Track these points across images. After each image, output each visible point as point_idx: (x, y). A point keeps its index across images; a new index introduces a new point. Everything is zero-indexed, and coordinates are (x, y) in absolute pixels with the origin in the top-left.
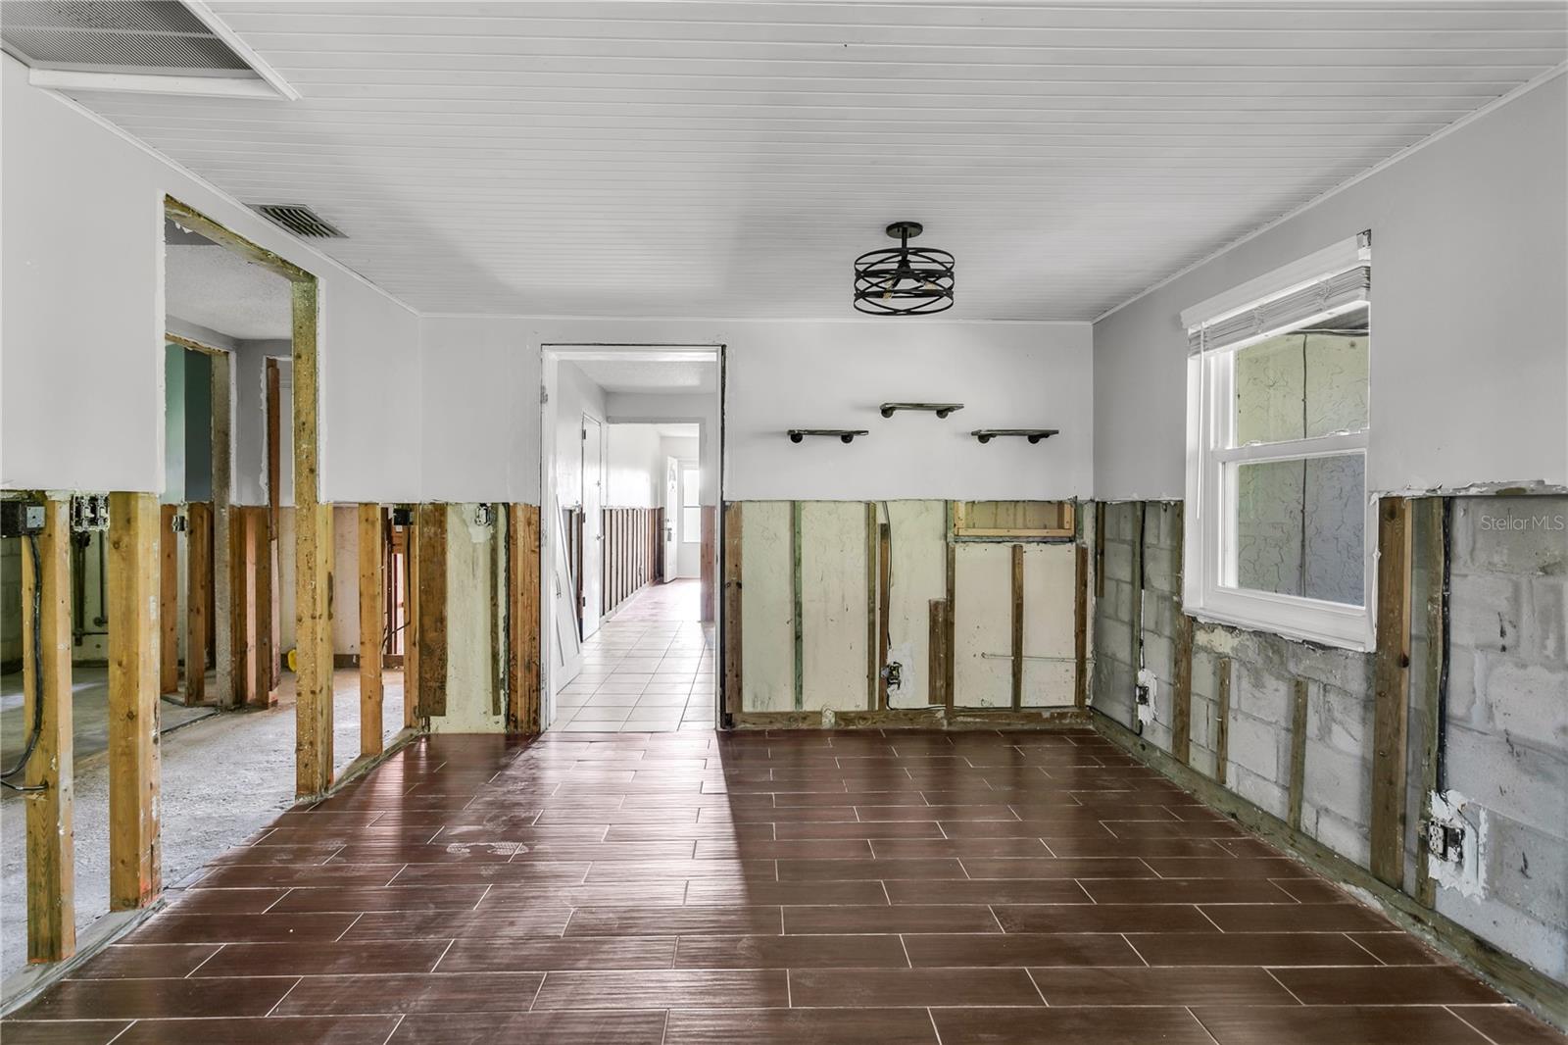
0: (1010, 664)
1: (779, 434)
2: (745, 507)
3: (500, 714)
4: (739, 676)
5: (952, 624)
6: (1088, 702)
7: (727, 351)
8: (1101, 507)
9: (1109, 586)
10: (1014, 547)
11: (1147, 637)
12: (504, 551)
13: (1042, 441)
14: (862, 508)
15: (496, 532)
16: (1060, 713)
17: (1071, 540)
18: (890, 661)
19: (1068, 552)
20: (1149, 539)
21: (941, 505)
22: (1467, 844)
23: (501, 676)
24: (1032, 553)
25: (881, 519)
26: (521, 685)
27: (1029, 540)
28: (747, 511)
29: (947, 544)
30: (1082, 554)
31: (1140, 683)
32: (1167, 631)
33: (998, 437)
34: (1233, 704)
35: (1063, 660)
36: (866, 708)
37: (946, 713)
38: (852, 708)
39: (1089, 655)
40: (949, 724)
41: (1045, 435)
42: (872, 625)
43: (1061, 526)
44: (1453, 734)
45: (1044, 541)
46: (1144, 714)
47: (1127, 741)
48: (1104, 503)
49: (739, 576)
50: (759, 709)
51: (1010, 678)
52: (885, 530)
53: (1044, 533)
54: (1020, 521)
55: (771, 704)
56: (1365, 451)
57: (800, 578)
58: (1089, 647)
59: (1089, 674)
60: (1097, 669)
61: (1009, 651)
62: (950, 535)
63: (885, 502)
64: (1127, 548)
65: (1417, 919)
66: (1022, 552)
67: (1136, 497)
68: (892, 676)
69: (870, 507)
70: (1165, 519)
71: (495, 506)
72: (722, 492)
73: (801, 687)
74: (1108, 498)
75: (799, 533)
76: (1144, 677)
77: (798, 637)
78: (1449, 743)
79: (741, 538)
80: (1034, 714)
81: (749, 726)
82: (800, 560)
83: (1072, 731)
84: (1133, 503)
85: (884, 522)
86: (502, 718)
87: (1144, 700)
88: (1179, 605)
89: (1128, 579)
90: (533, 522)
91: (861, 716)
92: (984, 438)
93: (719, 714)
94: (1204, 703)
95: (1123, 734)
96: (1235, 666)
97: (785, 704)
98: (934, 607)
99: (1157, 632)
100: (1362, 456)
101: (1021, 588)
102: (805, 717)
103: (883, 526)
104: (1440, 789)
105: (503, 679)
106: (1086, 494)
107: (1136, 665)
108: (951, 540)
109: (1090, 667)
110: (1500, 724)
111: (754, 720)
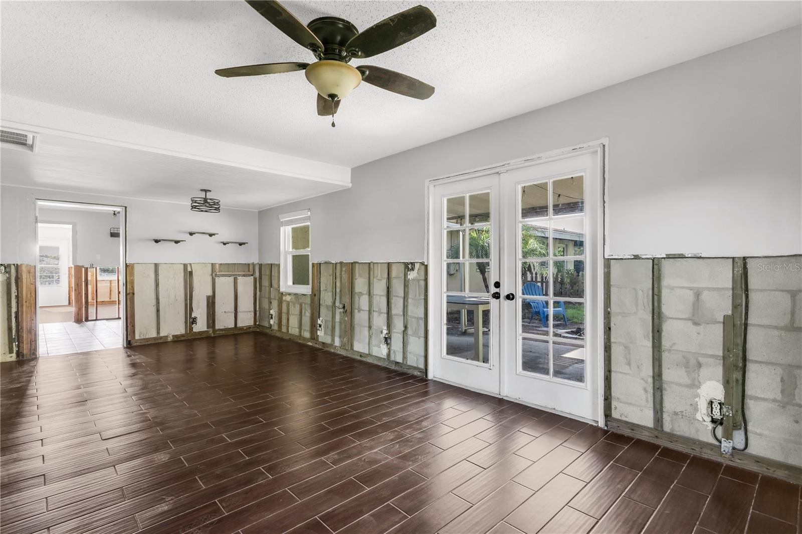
0: (234, 314)
1: (150, 240)
2: (135, 265)
3: (13, 353)
4: (133, 326)
5: (215, 303)
6: (257, 323)
7: (127, 208)
8: (261, 265)
9: (263, 288)
10: (235, 278)
11: (272, 301)
12: (14, 284)
13: (243, 246)
14: (182, 266)
15: (10, 276)
16: (249, 327)
17: (252, 275)
18: (193, 316)
19: (251, 279)
20: (273, 274)
21: (210, 265)
22: (322, 326)
23: (14, 337)
24: (240, 279)
25: (189, 269)
26: (26, 340)
27: (239, 275)
28: (136, 268)
29: (213, 277)
30: (255, 279)
31: (271, 313)
32: (277, 298)
33: (230, 244)
34: (290, 313)
35: (250, 312)
36: (184, 333)
37: (213, 331)
38: (179, 333)
39: (257, 309)
40: (214, 334)
41: (244, 244)
42: (186, 305)
43: (249, 271)
44: (321, 307)
45: (244, 276)
46: (272, 322)
47: (267, 331)
48: (261, 264)
49: (133, 290)
50: (142, 337)
51: (234, 318)
52: (191, 273)
53: (244, 273)
54: (236, 270)
55: (147, 335)
56: (310, 254)
57: (159, 290)
58: (258, 307)
59: (258, 315)
60: (260, 313)
61: (233, 310)
62: (214, 274)
63: (190, 264)
64: (268, 277)
65: (316, 343)
66: (237, 279)
67: (269, 262)
68: (194, 321)
69: (185, 266)
70: (276, 268)
71: (9, 266)
72: (126, 260)
73: (159, 328)
74: (263, 263)
75: (158, 274)
76: (272, 312)
77: (158, 311)
78: (321, 309)
79: (134, 277)
80: (242, 328)
81: (138, 344)
82: (158, 284)
83: (253, 332)
84: (269, 264)
85: (190, 270)
86: (14, 355)
87: (272, 318)
88: (279, 290)
89: (268, 285)
90: (31, 272)
91: (182, 335)
92: (225, 244)
93: (125, 341)
94: (284, 314)
95: (266, 329)
96: (290, 303)
97: (153, 334)
98: (208, 298)
99: (275, 299)
100: (308, 255)
101: (237, 290)
102: (161, 338)
103: (190, 272)
104: (319, 318)
105: (15, 338)
106: (256, 261)
107: (270, 309)
108: (214, 276)
109: (258, 313)
110: (326, 304)
111: (139, 341)
